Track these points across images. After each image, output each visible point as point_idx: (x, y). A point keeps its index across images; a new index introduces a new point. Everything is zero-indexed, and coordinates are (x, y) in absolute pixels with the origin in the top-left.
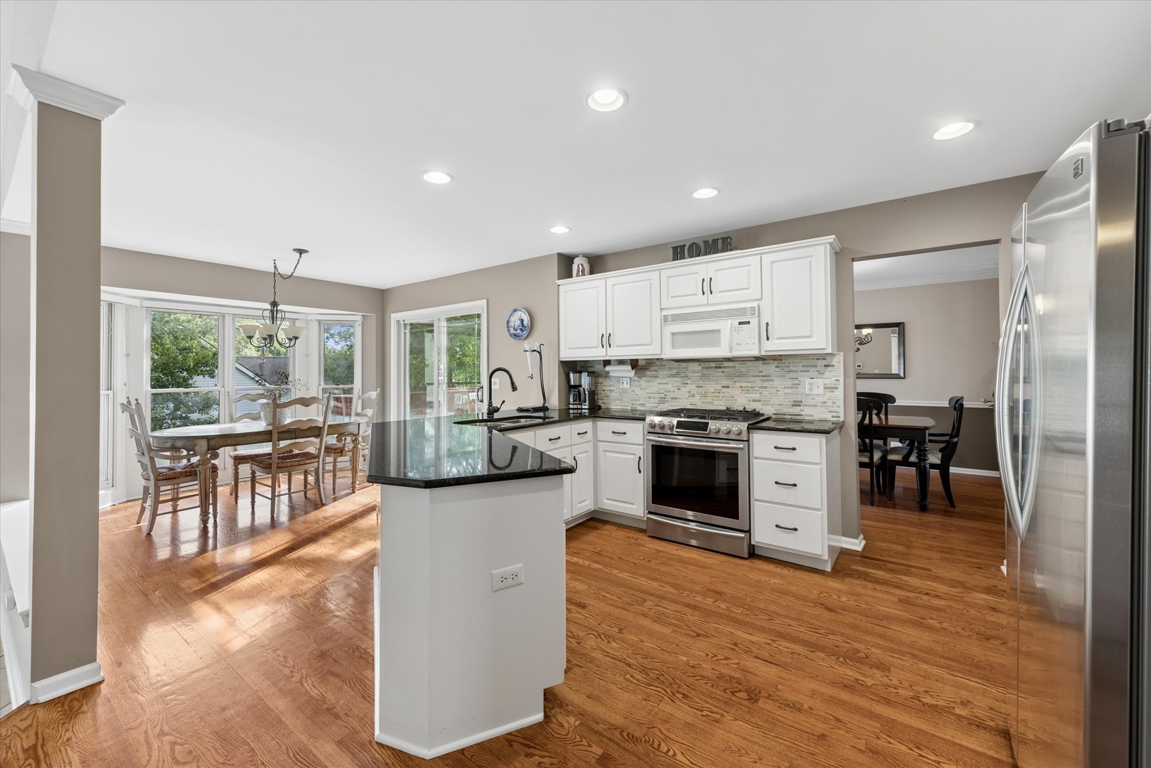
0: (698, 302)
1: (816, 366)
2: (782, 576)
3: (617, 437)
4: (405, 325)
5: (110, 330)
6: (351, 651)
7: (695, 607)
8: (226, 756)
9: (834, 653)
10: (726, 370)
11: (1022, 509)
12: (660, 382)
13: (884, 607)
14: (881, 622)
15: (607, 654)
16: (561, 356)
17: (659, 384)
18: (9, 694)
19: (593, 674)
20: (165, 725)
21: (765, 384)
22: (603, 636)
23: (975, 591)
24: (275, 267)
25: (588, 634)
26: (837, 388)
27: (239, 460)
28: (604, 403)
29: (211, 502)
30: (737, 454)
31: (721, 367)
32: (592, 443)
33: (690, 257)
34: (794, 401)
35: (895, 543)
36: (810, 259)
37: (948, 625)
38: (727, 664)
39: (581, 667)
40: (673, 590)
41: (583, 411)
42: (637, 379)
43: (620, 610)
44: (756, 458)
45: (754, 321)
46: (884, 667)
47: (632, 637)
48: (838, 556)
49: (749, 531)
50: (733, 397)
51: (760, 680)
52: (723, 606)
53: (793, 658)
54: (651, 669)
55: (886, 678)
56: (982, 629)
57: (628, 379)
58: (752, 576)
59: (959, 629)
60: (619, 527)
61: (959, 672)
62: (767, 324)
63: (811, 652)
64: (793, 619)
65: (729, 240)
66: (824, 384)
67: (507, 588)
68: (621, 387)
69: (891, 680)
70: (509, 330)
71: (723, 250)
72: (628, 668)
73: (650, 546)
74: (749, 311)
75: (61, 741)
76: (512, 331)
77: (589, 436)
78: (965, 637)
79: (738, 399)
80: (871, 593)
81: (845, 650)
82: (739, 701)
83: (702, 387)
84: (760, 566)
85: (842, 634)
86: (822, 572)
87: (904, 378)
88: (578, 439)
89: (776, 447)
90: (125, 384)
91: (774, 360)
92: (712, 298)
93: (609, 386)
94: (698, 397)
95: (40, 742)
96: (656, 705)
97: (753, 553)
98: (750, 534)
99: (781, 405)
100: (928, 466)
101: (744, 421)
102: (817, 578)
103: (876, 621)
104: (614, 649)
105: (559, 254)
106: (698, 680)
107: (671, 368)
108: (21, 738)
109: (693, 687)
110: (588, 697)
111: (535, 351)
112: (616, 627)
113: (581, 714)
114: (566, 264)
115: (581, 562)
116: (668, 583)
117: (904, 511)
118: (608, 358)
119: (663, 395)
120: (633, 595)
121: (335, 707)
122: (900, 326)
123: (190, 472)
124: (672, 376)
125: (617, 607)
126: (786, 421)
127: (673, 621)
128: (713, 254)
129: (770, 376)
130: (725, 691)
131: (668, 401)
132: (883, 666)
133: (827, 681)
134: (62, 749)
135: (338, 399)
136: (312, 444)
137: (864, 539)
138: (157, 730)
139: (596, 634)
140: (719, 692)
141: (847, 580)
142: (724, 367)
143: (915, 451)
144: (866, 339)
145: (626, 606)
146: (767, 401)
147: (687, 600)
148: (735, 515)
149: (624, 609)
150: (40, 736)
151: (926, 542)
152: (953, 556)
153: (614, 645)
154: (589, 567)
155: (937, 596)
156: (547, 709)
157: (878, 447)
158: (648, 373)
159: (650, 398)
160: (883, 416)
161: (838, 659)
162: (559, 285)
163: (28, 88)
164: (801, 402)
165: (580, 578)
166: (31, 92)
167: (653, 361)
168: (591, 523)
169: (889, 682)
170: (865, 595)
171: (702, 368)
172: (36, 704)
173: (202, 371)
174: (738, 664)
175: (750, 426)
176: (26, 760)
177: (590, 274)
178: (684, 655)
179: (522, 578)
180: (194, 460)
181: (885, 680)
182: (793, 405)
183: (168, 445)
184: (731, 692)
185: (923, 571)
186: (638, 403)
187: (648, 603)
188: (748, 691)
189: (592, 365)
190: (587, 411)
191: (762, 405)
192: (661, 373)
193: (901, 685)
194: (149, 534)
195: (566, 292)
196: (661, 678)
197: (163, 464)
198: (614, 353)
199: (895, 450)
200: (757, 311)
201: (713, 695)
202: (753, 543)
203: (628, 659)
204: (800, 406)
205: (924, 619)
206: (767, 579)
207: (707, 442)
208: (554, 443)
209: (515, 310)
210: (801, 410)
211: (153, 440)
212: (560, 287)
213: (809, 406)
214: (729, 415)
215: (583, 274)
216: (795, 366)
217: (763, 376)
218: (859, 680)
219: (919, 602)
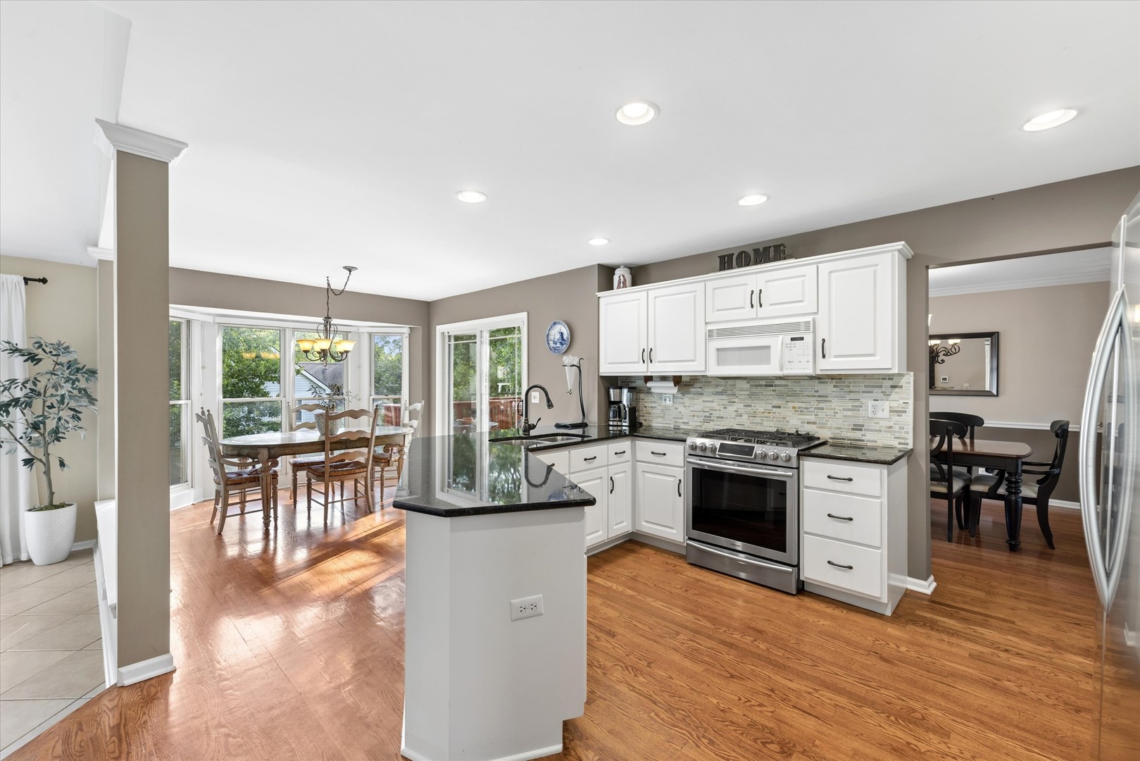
0: (746, 316)
1: (881, 387)
2: (833, 618)
3: (656, 458)
4: (449, 337)
5: (188, 344)
6: (386, 662)
7: (731, 646)
8: (271, 753)
9: (886, 710)
10: (777, 388)
11: (1108, 575)
12: (704, 399)
13: (951, 662)
14: (945, 679)
15: (633, 689)
16: (601, 371)
17: (703, 401)
18: (104, 674)
19: (618, 709)
20: (222, 718)
21: (821, 405)
22: (630, 669)
23: (1068, 651)
24: (328, 284)
25: (615, 665)
26: (905, 412)
27: (297, 467)
28: (645, 420)
29: (272, 506)
30: (785, 483)
31: (772, 386)
32: (630, 463)
33: (739, 267)
34: (854, 425)
35: (974, 588)
36: (874, 268)
37: (1028, 690)
38: (760, 711)
39: (605, 699)
40: (709, 625)
41: (624, 428)
42: (680, 395)
43: (650, 642)
44: (807, 487)
45: (808, 338)
46: (944, 733)
47: (660, 673)
48: (902, 598)
49: (798, 566)
50: (785, 418)
51: (796, 732)
52: (763, 646)
53: (836, 711)
54: (678, 709)
55: (944, 745)
56: (1073, 698)
57: (671, 396)
58: (802, 615)
59: (1042, 696)
60: (657, 551)
61: (1036, 747)
62: (824, 340)
63: (857, 706)
64: (841, 667)
65: (782, 248)
66: (890, 407)
67: (526, 618)
68: (664, 404)
69: (949, 748)
70: (548, 343)
71: (775, 259)
72: (653, 705)
73: (689, 574)
74: (802, 327)
75: (139, 723)
76: (552, 344)
77: (628, 456)
78: (1048, 705)
79: (791, 421)
80: (935, 643)
81: (898, 708)
82: (769, 753)
83: (750, 406)
84: (809, 605)
85: (896, 690)
86: (880, 616)
87: (997, 395)
88: (615, 459)
89: (829, 477)
90: (201, 395)
91: (832, 379)
92: (762, 312)
93: (651, 402)
94: (745, 416)
95: (123, 721)
96: (680, 749)
97: (802, 589)
98: (799, 569)
99: (839, 428)
100: (1020, 500)
101: (794, 447)
102: (874, 622)
103: (938, 678)
104: (641, 683)
105: (600, 265)
106: (727, 725)
107: (717, 386)
108: (109, 717)
109: (721, 733)
110: (609, 732)
111: (574, 366)
112: (646, 660)
113: (601, 750)
114: (606, 275)
115: (614, 586)
116: (704, 616)
117: (988, 550)
118: (649, 374)
119: (708, 414)
120: (666, 626)
121: (367, 717)
122: (994, 336)
123: (254, 478)
124: (717, 393)
125: (647, 638)
126: (844, 447)
127: (706, 658)
128: (764, 263)
129: (827, 397)
130: (755, 740)
131: (713, 420)
132: (942, 731)
133: (874, 742)
134: (140, 730)
135: (388, 409)
136: (361, 454)
137: (935, 580)
138: (216, 722)
139: (624, 666)
140: (749, 742)
141: (910, 627)
142: (775, 386)
143: (1005, 482)
144: (953, 350)
145: (658, 639)
146: (824, 424)
147: (723, 637)
148: (782, 547)
149: (655, 641)
150: (123, 716)
151: (1011, 588)
152: (1045, 608)
153: (641, 679)
154: (622, 593)
155: (1018, 654)
156: (566, 741)
157: (959, 475)
158: (692, 390)
159: (694, 416)
160: (968, 441)
161: (888, 717)
162: (599, 298)
163: (109, 139)
164: (863, 426)
165: (612, 604)
166: (111, 142)
167: (698, 378)
168: (629, 546)
169: (947, 750)
170: (929, 646)
171: (751, 386)
172: (122, 687)
173: (272, 377)
174: (772, 712)
175: (800, 452)
176: (111, 737)
177: (632, 286)
178: (715, 697)
179: (542, 609)
180: (258, 466)
181: (943, 747)
182: (853, 429)
183: (235, 452)
184: (763, 743)
185: (1005, 623)
186: (681, 421)
187: (681, 637)
188: (782, 744)
189: (633, 380)
190: (627, 428)
191: (818, 427)
192: (706, 390)
193: (961, 755)
194: (220, 534)
195: (606, 304)
196: (687, 720)
197: (231, 470)
198: (655, 369)
199: (980, 479)
200: (811, 327)
201: (742, 744)
202: (802, 578)
203: (654, 696)
204: (861, 430)
205: (999, 680)
206: (816, 620)
207: (752, 467)
208: (589, 463)
209: (555, 323)
210: (863, 435)
211: (223, 448)
212: (600, 299)
213: (872, 430)
214: (779, 437)
215: (625, 286)
216: (856, 387)
217: (819, 396)
218: (911, 744)
219: (995, 659)
